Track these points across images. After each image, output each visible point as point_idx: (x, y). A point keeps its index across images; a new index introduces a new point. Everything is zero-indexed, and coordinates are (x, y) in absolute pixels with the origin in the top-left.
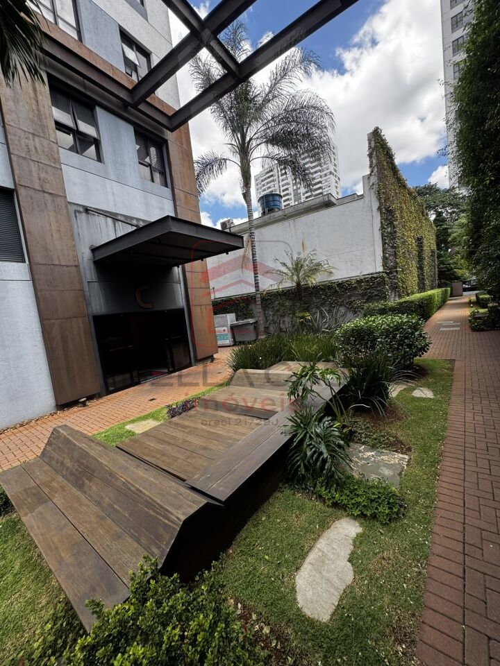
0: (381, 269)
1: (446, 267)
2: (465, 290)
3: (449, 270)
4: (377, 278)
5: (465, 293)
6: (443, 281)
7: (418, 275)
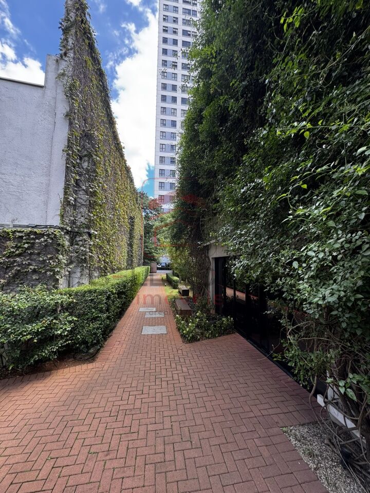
0: (56, 222)
1: (148, 251)
2: (158, 269)
3: (150, 253)
4: (42, 235)
5: (158, 271)
6: (146, 261)
7: (128, 252)
